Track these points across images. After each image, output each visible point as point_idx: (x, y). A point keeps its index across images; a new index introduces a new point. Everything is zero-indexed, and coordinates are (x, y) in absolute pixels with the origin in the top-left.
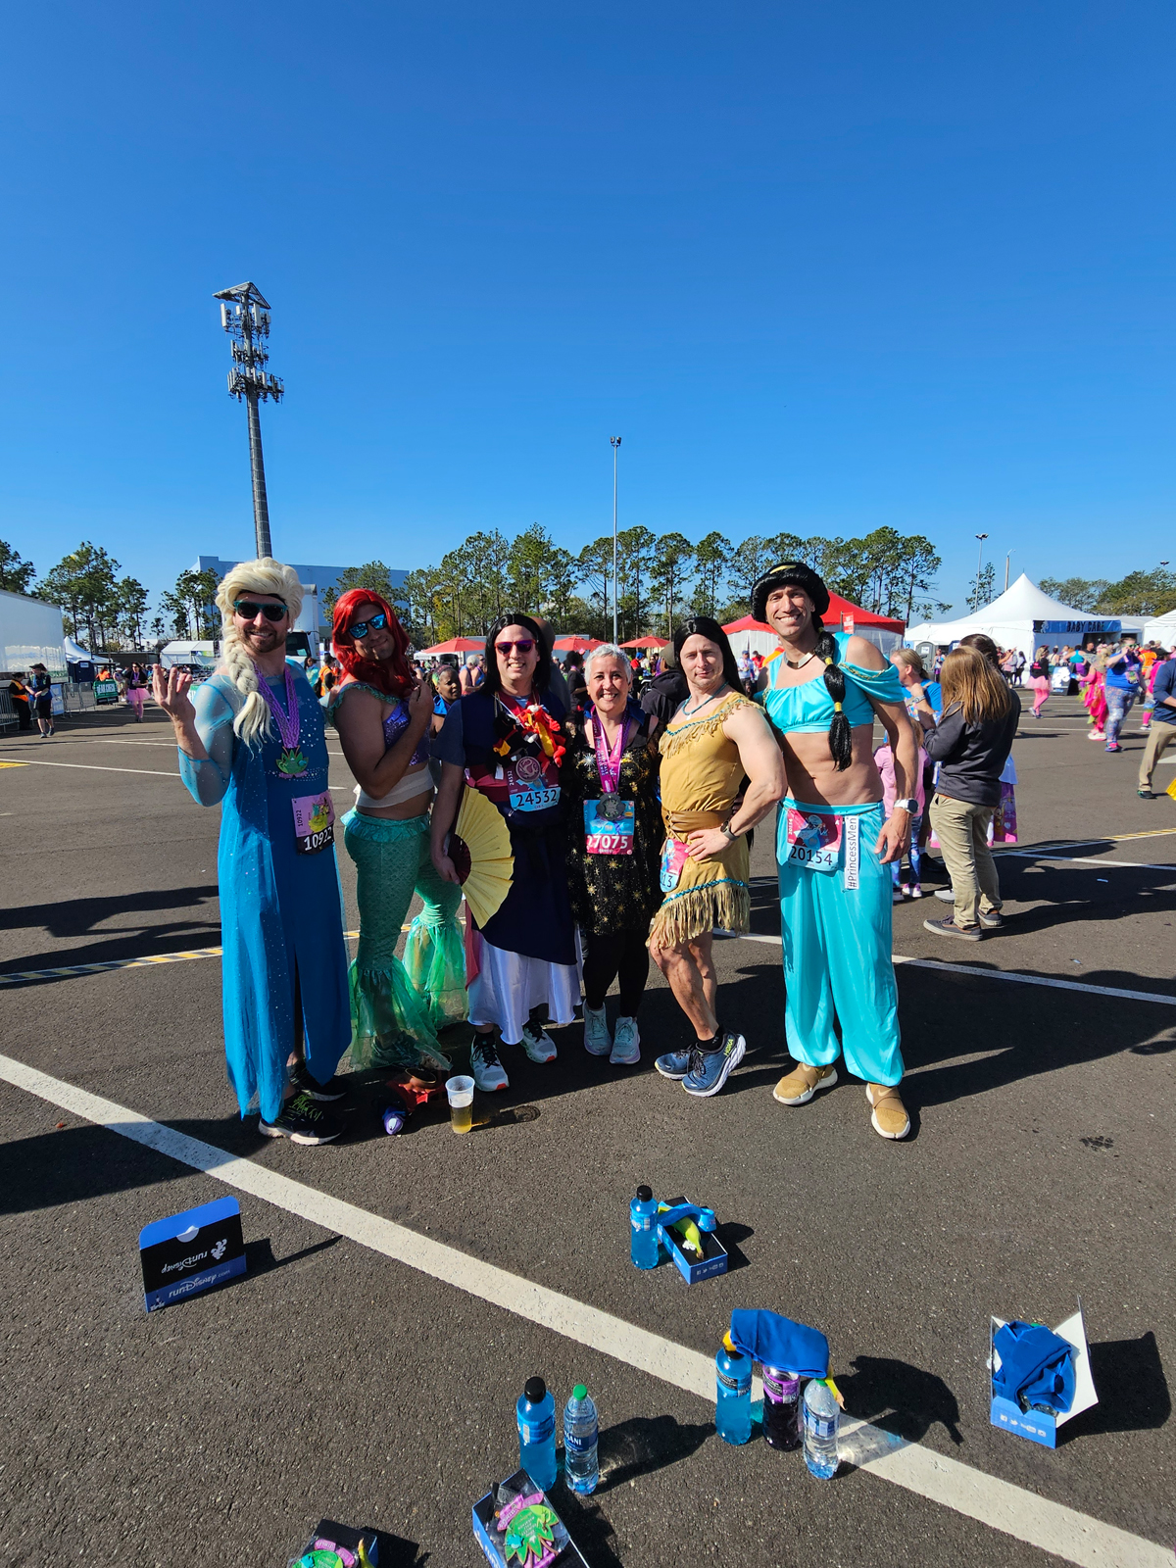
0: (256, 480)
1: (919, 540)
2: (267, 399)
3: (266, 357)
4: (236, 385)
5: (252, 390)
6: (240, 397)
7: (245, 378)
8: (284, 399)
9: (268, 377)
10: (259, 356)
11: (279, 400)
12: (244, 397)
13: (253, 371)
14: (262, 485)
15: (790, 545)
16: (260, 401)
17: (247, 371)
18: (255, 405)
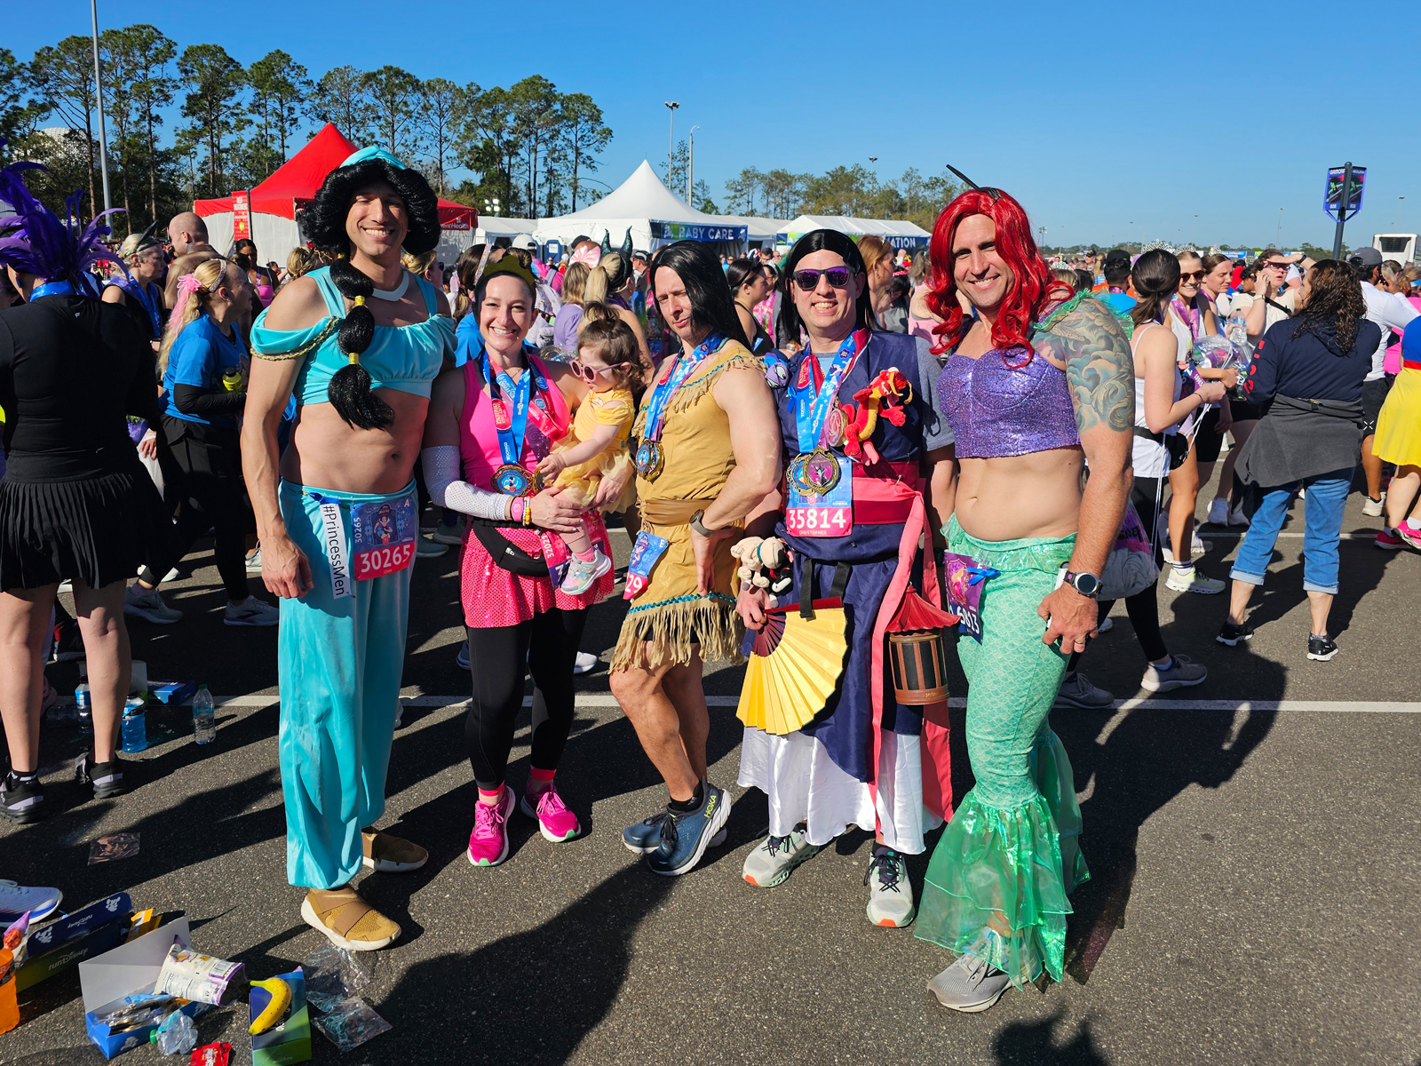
1: (582, 99)
15: (401, 87)
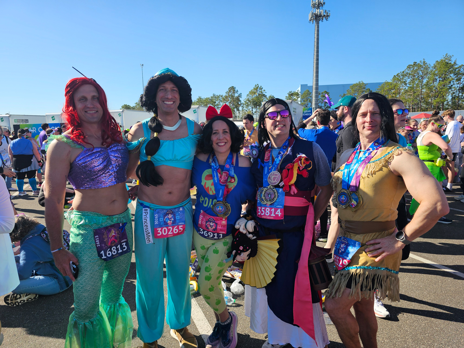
0: (315, 54)
2: (323, 20)
3: (324, 3)
4: (311, 18)
5: (317, 18)
6: (313, 21)
7: (315, 14)
8: (329, 19)
9: (324, 11)
10: (321, 4)
11: (328, 19)
12: (314, 21)
13: (318, 10)
14: (318, 56)
16: (320, 22)
17: (316, 11)
18: (318, 23)
